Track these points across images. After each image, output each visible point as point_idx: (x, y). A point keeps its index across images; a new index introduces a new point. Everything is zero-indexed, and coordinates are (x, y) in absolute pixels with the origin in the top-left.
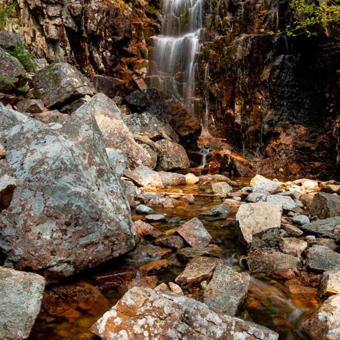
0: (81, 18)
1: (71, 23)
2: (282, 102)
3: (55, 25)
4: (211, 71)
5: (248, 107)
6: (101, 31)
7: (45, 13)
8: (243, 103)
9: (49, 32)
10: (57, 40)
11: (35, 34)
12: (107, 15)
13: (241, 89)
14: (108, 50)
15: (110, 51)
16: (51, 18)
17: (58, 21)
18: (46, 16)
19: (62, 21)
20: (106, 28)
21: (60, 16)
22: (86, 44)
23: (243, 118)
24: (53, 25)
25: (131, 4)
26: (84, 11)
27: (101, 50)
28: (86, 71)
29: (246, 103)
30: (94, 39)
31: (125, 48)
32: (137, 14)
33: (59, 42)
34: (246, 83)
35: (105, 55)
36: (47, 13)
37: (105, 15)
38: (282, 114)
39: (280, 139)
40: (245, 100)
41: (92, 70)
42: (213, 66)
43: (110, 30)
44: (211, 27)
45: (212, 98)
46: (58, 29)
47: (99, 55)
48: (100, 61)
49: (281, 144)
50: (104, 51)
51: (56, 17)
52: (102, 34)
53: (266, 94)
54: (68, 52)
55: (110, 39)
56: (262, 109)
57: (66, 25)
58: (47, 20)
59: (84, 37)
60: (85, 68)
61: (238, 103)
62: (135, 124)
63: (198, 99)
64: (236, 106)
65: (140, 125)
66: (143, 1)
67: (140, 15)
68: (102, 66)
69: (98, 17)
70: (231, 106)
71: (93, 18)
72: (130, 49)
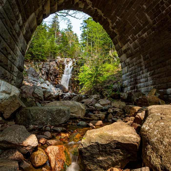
1: (47, 71)
3: (44, 72)
4: (72, 82)
8: (76, 88)
12: (54, 70)
16: (43, 70)
17: (44, 71)
22: (49, 75)
23: (76, 90)
25: (59, 68)
26: (50, 69)
30: (51, 74)
33: (44, 74)
41: (50, 80)
43: (54, 73)
44: (72, 74)
45: (72, 87)
50: (53, 77)
54: (46, 76)
55: (54, 75)
63: (69, 87)
65: (57, 89)
66: (61, 68)
67: (61, 70)
68: (52, 79)
69: (52, 70)
70: (74, 88)
71: (51, 70)
72: (58, 76)
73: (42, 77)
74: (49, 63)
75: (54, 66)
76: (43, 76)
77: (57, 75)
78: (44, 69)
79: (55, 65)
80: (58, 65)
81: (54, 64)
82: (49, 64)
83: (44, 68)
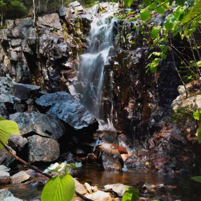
0: (36, 46)
1: (28, 50)
2: (168, 100)
3: (16, 51)
4: (114, 77)
5: (139, 104)
6: (46, 53)
7: (10, 44)
8: (134, 101)
9: (12, 56)
10: (17, 61)
11: (4, 58)
12: (51, 43)
13: (132, 90)
14: (51, 66)
15: (52, 67)
16: (13, 47)
17: (18, 49)
18: (10, 46)
19: (22, 48)
20: (50, 51)
21: (20, 45)
22: (39, 63)
24: (15, 51)
25: (72, 35)
27: (47, 66)
28: (38, 81)
29: (138, 101)
30: (44, 59)
31: (63, 64)
32: (76, 41)
33: (18, 62)
34: (136, 85)
35: (49, 69)
36: (11, 44)
37: (50, 43)
38: (167, 110)
39: (161, 132)
40: (137, 99)
41: (42, 80)
42: (116, 73)
43: (52, 52)
44: (118, 44)
45: (115, 99)
46: (19, 53)
47: (46, 69)
48: (46, 74)
49: (161, 137)
50: (49, 67)
51: (17, 46)
52: (47, 55)
53: (156, 93)
54: (24, 69)
55: (52, 59)
56: (151, 106)
57: (25, 51)
58: (11, 49)
59: (38, 58)
60: (38, 79)
61: (131, 101)
62: (20, 122)
63: (106, 99)
64: (129, 104)
65: (24, 122)
66: (79, 32)
67: (78, 41)
68: (47, 77)
69: (45, 45)
70: (126, 105)
71: (43, 45)
72: (67, 65)
73: (13, 70)
74: (37, 19)
75: (57, 30)
76: (16, 68)
77: (65, 60)
78: (14, 43)
79: (58, 24)
80: (68, 25)
81: (54, 21)
82: (36, 25)
83: (14, 38)
